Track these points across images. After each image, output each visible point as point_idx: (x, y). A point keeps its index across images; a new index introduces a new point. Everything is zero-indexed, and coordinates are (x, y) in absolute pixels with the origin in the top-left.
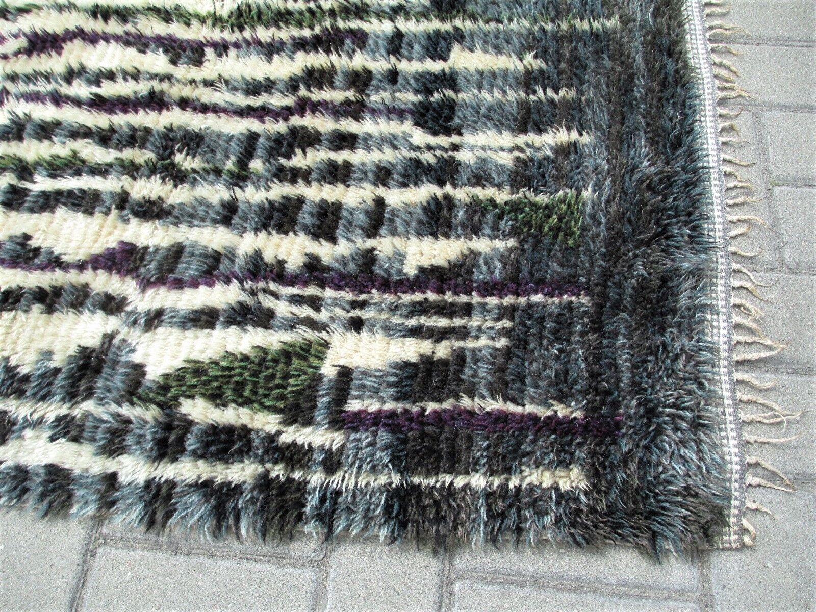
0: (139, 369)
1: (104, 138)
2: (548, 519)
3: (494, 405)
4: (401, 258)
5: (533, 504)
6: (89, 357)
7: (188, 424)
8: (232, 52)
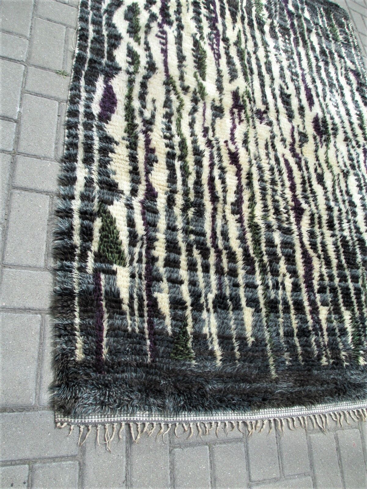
0: (111, 203)
1: (198, 183)
2: (64, 346)
3: (105, 326)
4: (160, 291)
5: (70, 341)
6: (115, 187)
7: (93, 221)
8: (239, 225)
